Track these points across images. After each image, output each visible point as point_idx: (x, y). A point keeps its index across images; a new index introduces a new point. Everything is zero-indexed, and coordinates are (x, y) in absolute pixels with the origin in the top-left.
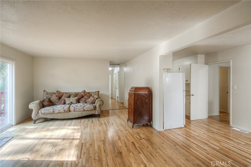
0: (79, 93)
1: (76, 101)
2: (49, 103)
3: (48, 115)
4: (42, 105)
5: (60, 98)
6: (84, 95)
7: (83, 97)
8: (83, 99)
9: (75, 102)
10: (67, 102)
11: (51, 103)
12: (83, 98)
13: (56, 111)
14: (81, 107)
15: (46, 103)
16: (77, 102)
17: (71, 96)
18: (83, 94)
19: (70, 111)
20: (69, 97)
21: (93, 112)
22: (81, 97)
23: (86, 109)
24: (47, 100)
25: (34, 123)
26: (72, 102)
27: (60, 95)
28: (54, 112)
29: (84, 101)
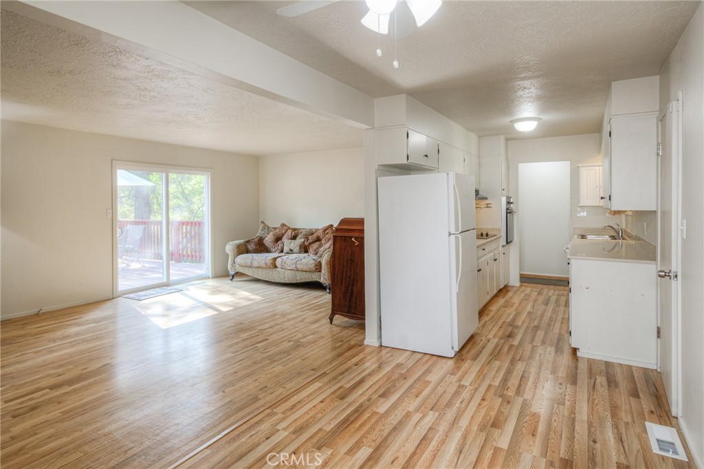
0: (317, 230)
1: (300, 248)
2: (258, 247)
3: (246, 269)
4: (243, 249)
5: (278, 239)
6: (321, 236)
7: (318, 239)
8: (315, 245)
9: (297, 249)
10: (285, 249)
11: (261, 247)
12: (318, 243)
13: (255, 264)
14: (294, 261)
15: (251, 246)
16: (302, 250)
17: (299, 237)
18: (320, 233)
19: (276, 267)
20: (294, 238)
21: (314, 277)
22: (315, 239)
23: (300, 267)
24: (256, 240)
25: (231, 280)
26: (291, 250)
27: (280, 233)
28: (252, 263)
29: (315, 250)
